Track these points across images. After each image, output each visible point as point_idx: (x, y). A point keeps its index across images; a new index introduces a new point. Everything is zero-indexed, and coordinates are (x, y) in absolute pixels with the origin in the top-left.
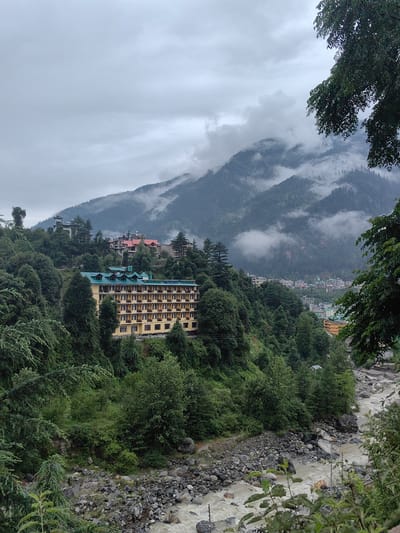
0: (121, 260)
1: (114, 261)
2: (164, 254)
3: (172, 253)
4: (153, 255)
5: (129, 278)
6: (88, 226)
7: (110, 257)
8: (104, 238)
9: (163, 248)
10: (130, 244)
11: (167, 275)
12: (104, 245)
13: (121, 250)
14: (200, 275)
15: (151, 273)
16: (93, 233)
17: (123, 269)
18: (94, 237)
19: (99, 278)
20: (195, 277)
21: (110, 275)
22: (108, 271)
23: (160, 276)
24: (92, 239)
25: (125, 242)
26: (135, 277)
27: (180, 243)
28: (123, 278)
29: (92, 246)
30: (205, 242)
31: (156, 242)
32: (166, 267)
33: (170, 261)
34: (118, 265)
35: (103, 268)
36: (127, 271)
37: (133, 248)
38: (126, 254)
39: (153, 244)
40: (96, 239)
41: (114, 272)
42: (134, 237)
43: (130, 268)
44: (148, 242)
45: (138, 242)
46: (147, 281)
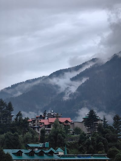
0: (39, 137)
1: (33, 138)
2: (77, 131)
3: (85, 129)
4: (68, 132)
5: (46, 154)
6: (10, 108)
7: (29, 134)
8: (24, 118)
9: (76, 125)
10: (46, 122)
11: (81, 150)
12: (23, 124)
13: (38, 128)
14: (111, 149)
15: (66, 149)
16: (14, 114)
17: (40, 145)
18: (15, 117)
19: (19, 154)
20: (106, 152)
21: (29, 151)
22: (27, 147)
23: (75, 150)
24: (13, 119)
25: (42, 121)
26: (51, 153)
27: (91, 119)
28: (41, 154)
29: (13, 125)
30: (114, 119)
31: (69, 120)
32: (80, 142)
33: (83, 137)
34: (36, 142)
35: (23, 146)
36: (44, 148)
37: (49, 126)
38: (43, 132)
39: (67, 122)
40: (16, 119)
41: (33, 148)
42: (50, 116)
43: (47, 144)
44: (62, 120)
45: (53, 120)
46: (62, 156)
